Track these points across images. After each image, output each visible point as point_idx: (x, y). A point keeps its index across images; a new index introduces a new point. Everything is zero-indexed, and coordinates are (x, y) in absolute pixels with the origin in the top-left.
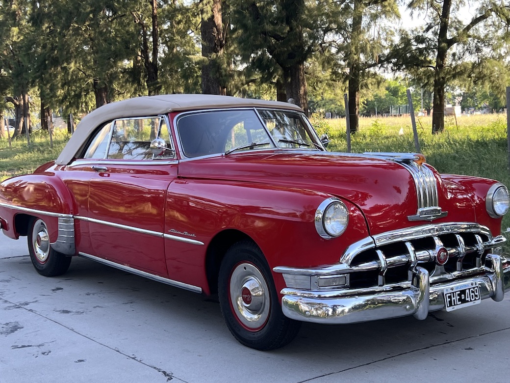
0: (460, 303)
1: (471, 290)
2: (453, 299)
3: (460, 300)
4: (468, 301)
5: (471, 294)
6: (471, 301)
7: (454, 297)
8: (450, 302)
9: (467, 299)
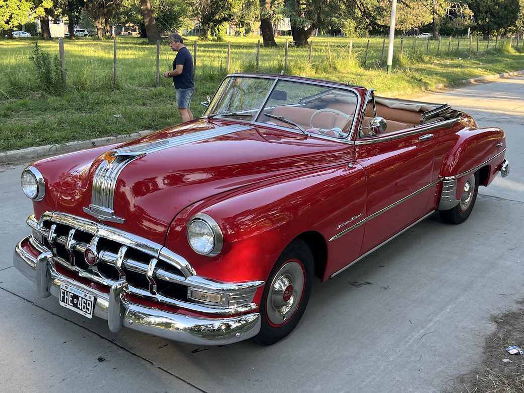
0: (72, 305)
1: (83, 300)
2: (66, 297)
3: (72, 302)
4: (79, 308)
5: (83, 304)
6: (81, 310)
7: (67, 295)
8: (63, 297)
9: (78, 306)
